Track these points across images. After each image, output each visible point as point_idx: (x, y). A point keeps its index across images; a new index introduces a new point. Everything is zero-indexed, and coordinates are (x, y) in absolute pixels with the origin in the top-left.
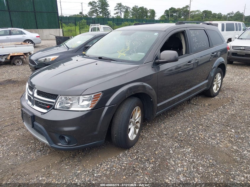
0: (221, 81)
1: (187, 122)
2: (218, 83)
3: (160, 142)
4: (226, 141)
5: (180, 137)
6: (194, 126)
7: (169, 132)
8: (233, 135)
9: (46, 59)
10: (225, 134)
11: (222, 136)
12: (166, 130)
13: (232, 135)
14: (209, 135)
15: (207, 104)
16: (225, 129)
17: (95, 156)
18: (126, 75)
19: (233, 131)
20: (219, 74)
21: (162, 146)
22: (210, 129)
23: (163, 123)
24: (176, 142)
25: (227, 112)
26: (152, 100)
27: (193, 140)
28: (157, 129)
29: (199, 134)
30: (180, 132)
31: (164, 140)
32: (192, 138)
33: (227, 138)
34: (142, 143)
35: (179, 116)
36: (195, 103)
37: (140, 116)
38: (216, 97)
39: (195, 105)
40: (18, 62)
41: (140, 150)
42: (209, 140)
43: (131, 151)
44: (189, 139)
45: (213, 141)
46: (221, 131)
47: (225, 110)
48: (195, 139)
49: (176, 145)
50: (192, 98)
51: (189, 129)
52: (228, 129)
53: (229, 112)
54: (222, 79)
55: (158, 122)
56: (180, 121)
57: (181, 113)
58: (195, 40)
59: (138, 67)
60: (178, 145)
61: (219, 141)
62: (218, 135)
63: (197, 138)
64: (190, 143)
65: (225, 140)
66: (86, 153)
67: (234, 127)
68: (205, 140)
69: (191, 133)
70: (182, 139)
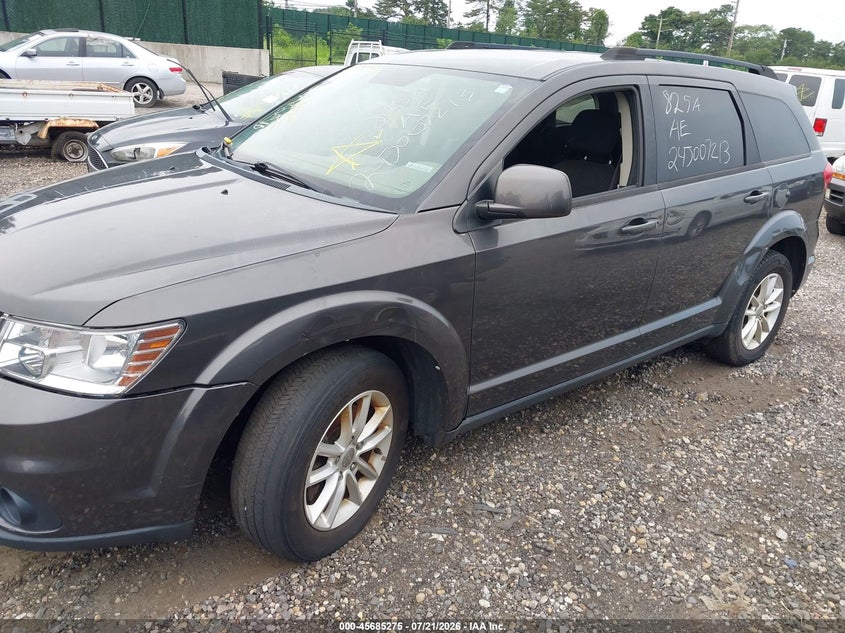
0: (778, 305)
1: (600, 465)
2: (766, 314)
3: (454, 547)
4: (739, 580)
5: (547, 536)
6: (623, 490)
7: (506, 506)
8: (776, 553)
9: (137, 150)
10: (743, 546)
11: (730, 552)
12: (500, 490)
13: (772, 555)
14: (672, 539)
15: (704, 396)
16: (749, 522)
17: (162, 577)
18: (317, 255)
19: (782, 534)
20: (774, 280)
21: (456, 565)
22: (688, 510)
23: (501, 459)
24: (524, 554)
25: (779, 440)
26: (438, 368)
27: (597, 554)
28: (466, 484)
29: (632, 528)
30: (553, 511)
31: (475, 541)
32: (597, 545)
33: (746, 566)
34: (378, 541)
35: (576, 432)
36: (655, 385)
37: (388, 429)
38: (750, 369)
39: (657, 391)
40: (75, 152)
41: (358, 574)
42: (668, 564)
43: (316, 576)
44: (580, 549)
45: (681, 573)
46: (732, 526)
47: (771, 430)
48: (606, 553)
49: (516, 570)
50: (655, 359)
51: (596, 498)
52: (764, 523)
53: (788, 443)
54: (785, 299)
55: (479, 451)
56: (571, 456)
57: (586, 421)
58: (680, 130)
59: (389, 225)
60: (526, 574)
61: (706, 578)
62: (713, 549)
63: (618, 550)
64: (578, 568)
65: (734, 574)
66: (133, 557)
67: (789, 515)
68: (647, 564)
69: (597, 522)
70: (553, 544)
